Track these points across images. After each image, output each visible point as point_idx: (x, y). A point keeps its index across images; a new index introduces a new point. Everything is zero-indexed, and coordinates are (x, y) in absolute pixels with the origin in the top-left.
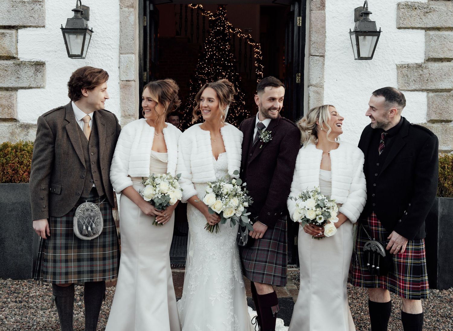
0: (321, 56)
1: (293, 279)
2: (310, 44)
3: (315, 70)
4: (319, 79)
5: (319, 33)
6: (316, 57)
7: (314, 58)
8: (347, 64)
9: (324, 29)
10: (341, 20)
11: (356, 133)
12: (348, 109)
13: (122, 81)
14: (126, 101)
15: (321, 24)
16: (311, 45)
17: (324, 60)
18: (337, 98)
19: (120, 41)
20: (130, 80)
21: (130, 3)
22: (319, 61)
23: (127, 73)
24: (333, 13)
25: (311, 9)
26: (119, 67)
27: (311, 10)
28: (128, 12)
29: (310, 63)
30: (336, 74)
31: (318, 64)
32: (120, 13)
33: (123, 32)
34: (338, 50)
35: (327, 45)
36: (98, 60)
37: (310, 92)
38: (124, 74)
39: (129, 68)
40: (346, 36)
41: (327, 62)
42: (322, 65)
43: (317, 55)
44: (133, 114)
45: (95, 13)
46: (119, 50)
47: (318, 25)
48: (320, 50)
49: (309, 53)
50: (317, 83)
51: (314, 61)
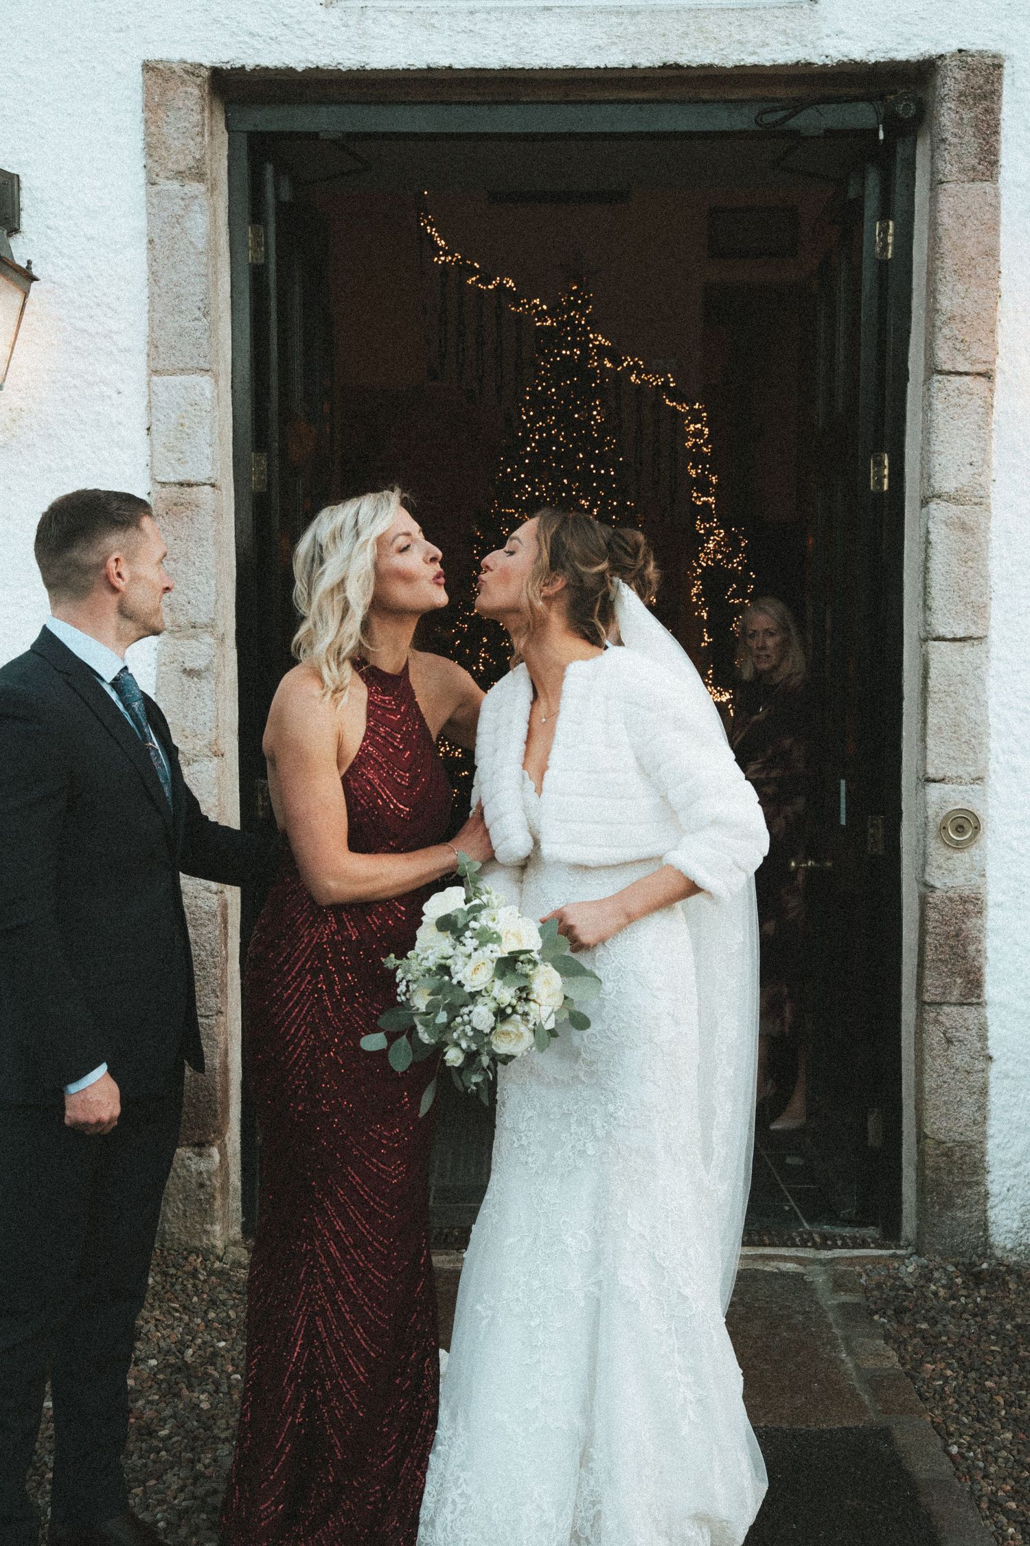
0: (979, 374)
1: (873, 1307)
2: (934, 326)
3: (955, 432)
4: (971, 470)
5: (970, 276)
6: (957, 378)
7: (948, 384)
9: (992, 261)
13: (163, 483)
14: (180, 566)
15: (981, 239)
16: (938, 329)
17: (991, 390)
19: (151, 319)
20: (193, 480)
21: (189, 158)
22: (969, 397)
23: (181, 453)
25: (941, 176)
26: (148, 429)
27: (936, 183)
28: (183, 199)
29: (930, 404)
31: (966, 405)
32: (148, 201)
33: (163, 283)
35: (1002, 327)
36: (63, 400)
37: (930, 524)
38: (169, 454)
39: (190, 431)
41: (1005, 399)
42: (982, 411)
43: (962, 371)
44: (206, 620)
45: (42, 201)
46: (148, 356)
47: (970, 243)
48: (975, 350)
49: (926, 364)
50: (961, 486)
51: (952, 394)
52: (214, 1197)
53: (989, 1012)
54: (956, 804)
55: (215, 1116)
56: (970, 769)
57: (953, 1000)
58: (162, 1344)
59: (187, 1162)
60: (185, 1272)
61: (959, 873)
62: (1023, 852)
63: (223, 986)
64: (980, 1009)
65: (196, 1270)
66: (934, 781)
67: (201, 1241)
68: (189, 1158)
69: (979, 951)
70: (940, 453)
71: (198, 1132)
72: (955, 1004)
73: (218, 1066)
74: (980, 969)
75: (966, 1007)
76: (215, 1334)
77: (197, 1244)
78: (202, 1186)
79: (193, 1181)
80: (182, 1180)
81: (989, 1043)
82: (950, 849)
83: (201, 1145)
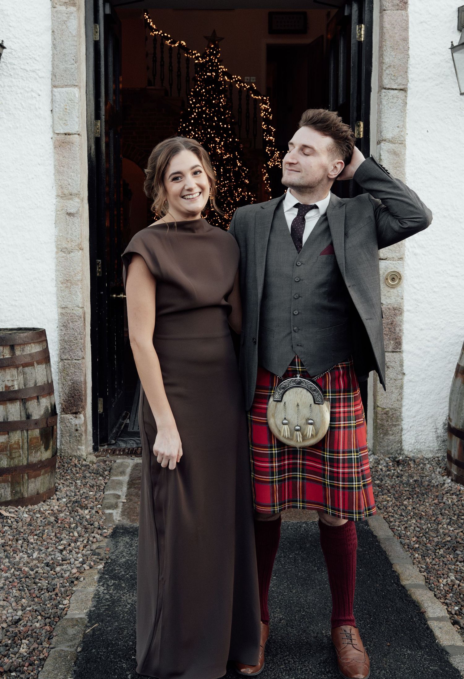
0: (401, 90)
2: (382, 69)
3: (391, 113)
4: (398, 129)
5: (397, 49)
6: (392, 91)
7: (388, 94)
8: (445, 103)
9: (406, 43)
10: (435, 27)
11: (460, 222)
12: (447, 181)
13: (58, 134)
15: (401, 34)
16: (384, 71)
17: (406, 97)
18: (428, 162)
19: (53, 64)
20: (71, 132)
22: (397, 99)
23: (66, 121)
24: (421, 14)
25: (384, 8)
26: (52, 111)
27: (382, 10)
28: (67, 14)
29: (381, 102)
30: (427, 121)
31: (396, 103)
32: (52, 15)
33: (58, 49)
34: (430, 78)
35: (410, 70)
37: (382, 152)
38: (61, 122)
39: (70, 112)
40: (444, 55)
41: (411, 100)
42: (403, 105)
43: (394, 88)
44: (77, 192)
46: (52, 80)
47: (397, 35)
48: (399, 80)
49: (379, 85)
50: (394, 136)
51: (390, 98)
52: (82, 435)
53: (404, 355)
54: (392, 269)
55: (82, 401)
56: (398, 254)
57: (390, 350)
58: (68, 493)
59: (71, 420)
60: (71, 465)
61: (392, 298)
62: (419, 289)
63: (84, 347)
64: (401, 354)
65: (76, 464)
66: (383, 259)
67: (77, 452)
68: (71, 419)
69: (400, 330)
70: (386, 122)
71: (75, 408)
72: (390, 352)
73: (82, 379)
74: (400, 337)
75: (395, 353)
76: (88, 489)
77: (75, 454)
78: (77, 430)
79: (73, 428)
80: (69, 428)
81: (404, 368)
82: (389, 288)
83: (76, 413)
